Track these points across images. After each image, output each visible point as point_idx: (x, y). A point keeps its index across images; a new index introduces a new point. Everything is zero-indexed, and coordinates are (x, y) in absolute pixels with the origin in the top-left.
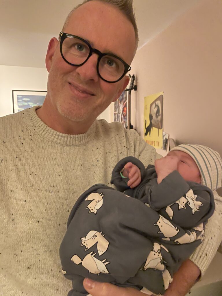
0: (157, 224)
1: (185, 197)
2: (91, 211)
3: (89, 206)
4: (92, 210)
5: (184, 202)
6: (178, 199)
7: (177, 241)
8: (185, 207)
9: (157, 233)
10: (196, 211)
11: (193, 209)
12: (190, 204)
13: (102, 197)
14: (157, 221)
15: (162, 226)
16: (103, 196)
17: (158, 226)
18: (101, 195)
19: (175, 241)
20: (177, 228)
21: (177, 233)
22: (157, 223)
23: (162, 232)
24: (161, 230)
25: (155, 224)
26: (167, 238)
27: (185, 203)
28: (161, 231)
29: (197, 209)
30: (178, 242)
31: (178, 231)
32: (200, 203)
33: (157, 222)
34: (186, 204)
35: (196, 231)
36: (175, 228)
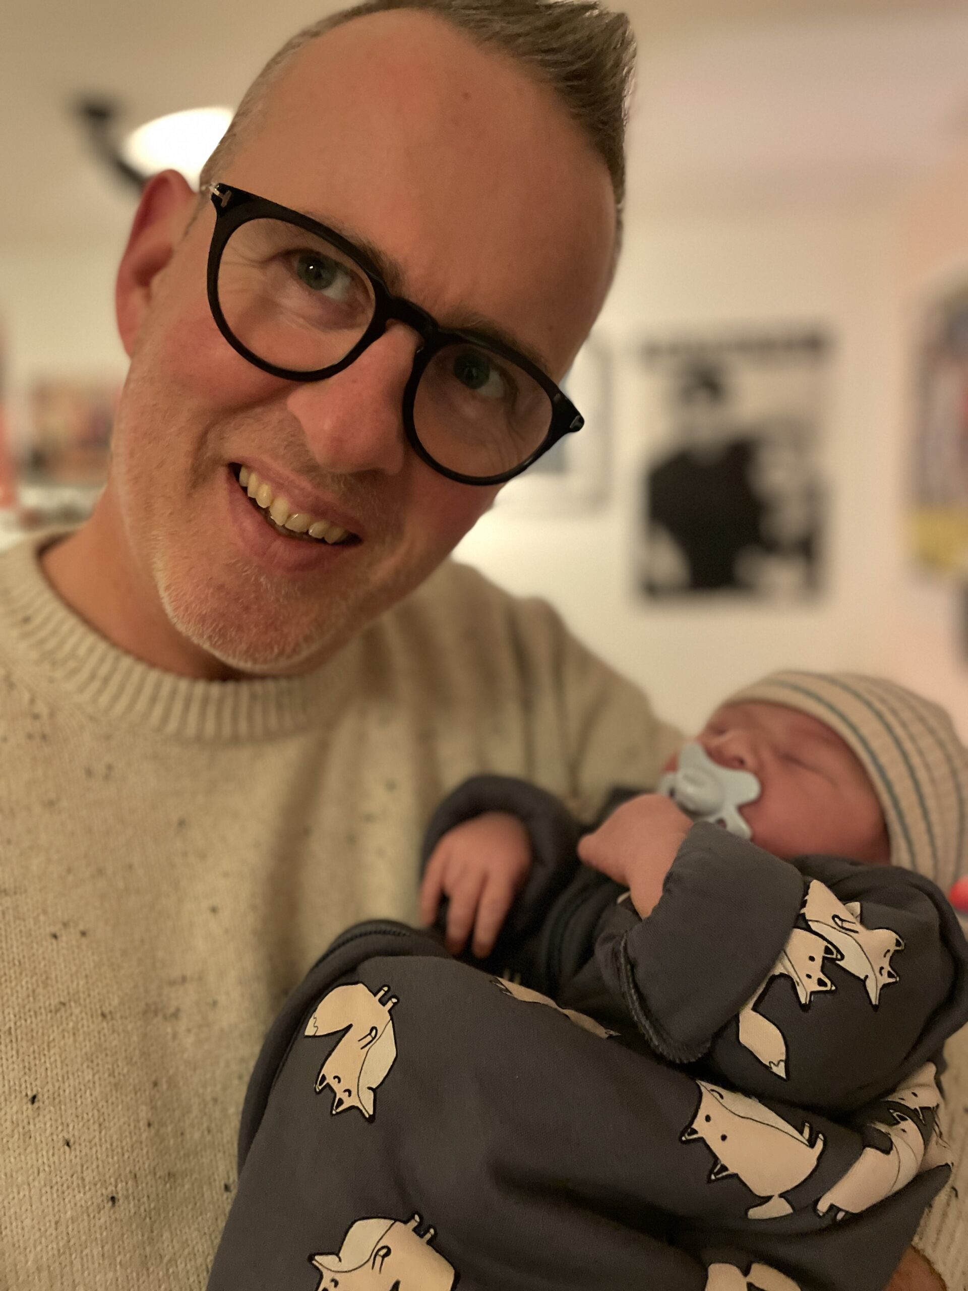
0: (695, 1132)
1: (809, 929)
2: (341, 1102)
3: (329, 1070)
4: (349, 1092)
5: (812, 959)
6: (779, 950)
7: (832, 1207)
8: (829, 983)
9: (709, 1181)
10: (885, 986)
11: (867, 977)
12: (843, 957)
13: (390, 1011)
14: (695, 1116)
15: (724, 1138)
16: (390, 1005)
17: (701, 1140)
18: (383, 1002)
19: (823, 1206)
20: (807, 1131)
21: (814, 1163)
22: (695, 1126)
23: (732, 1170)
24: (724, 1160)
25: (683, 1134)
26: (768, 1199)
27: (819, 961)
28: (724, 1168)
29: (885, 972)
30: (839, 1210)
31: (820, 1145)
32: (885, 938)
33: (692, 1122)
34: (828, 964)
35: (912, 1114)
36: (796, 1134)
